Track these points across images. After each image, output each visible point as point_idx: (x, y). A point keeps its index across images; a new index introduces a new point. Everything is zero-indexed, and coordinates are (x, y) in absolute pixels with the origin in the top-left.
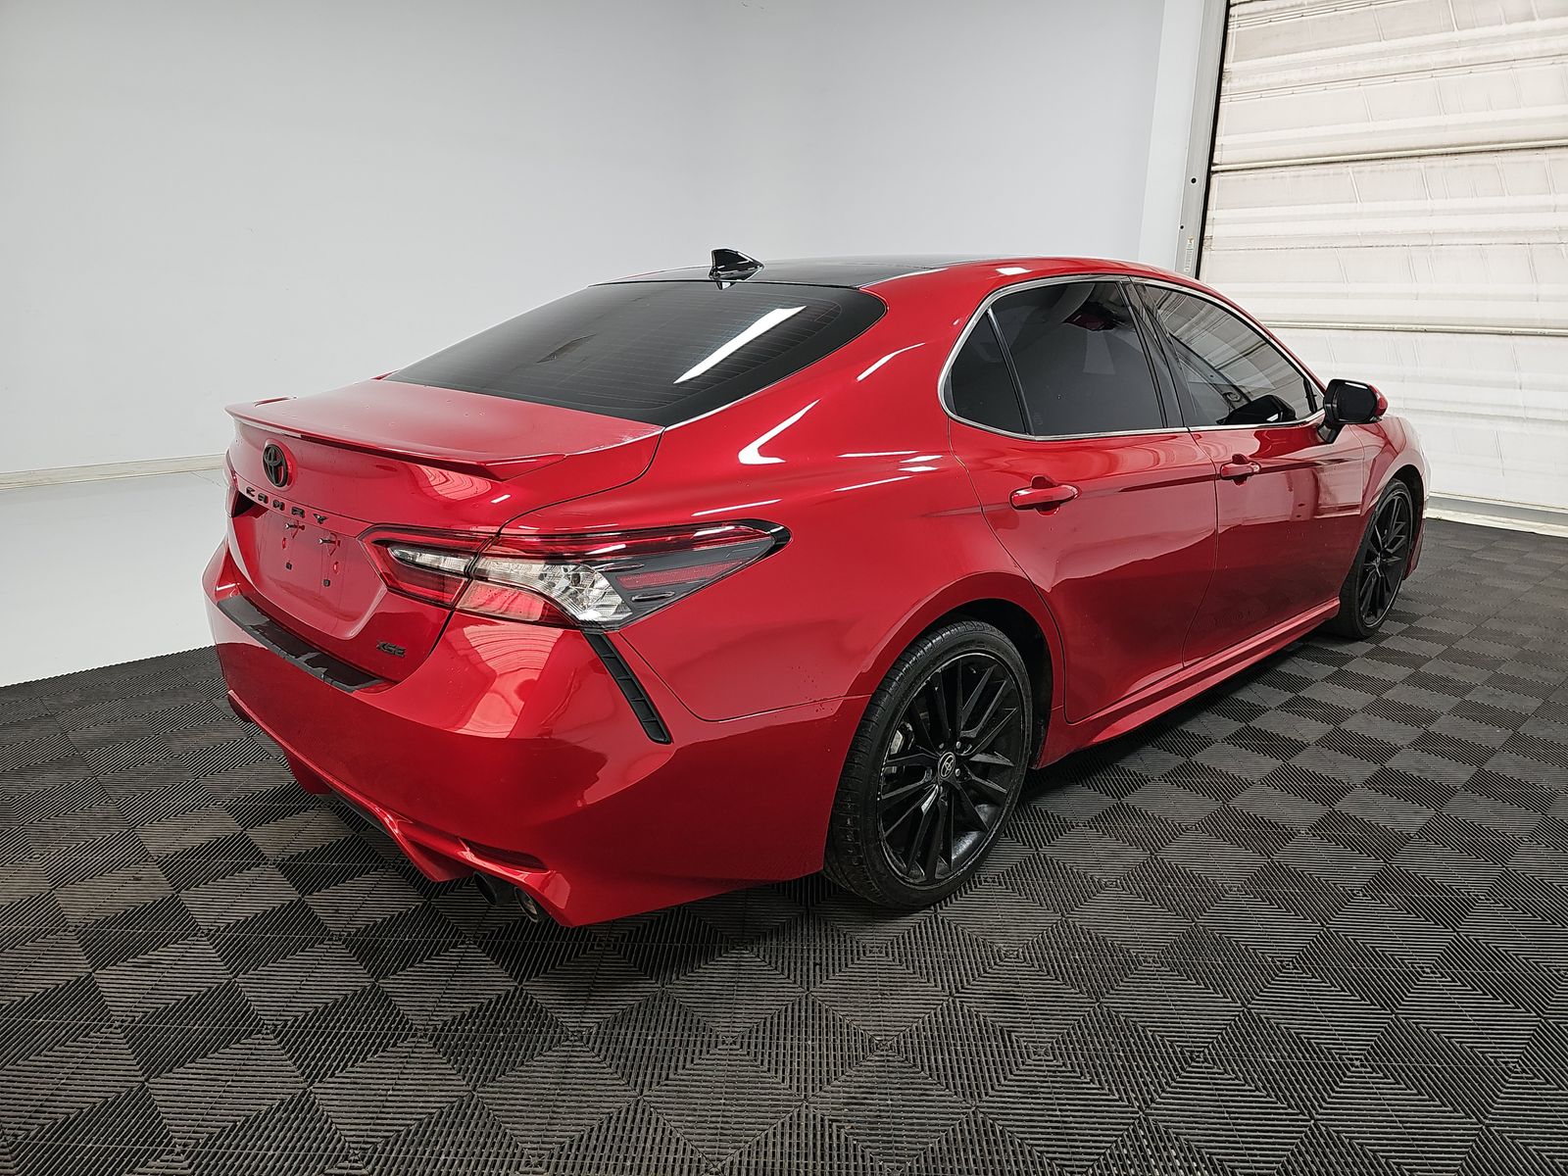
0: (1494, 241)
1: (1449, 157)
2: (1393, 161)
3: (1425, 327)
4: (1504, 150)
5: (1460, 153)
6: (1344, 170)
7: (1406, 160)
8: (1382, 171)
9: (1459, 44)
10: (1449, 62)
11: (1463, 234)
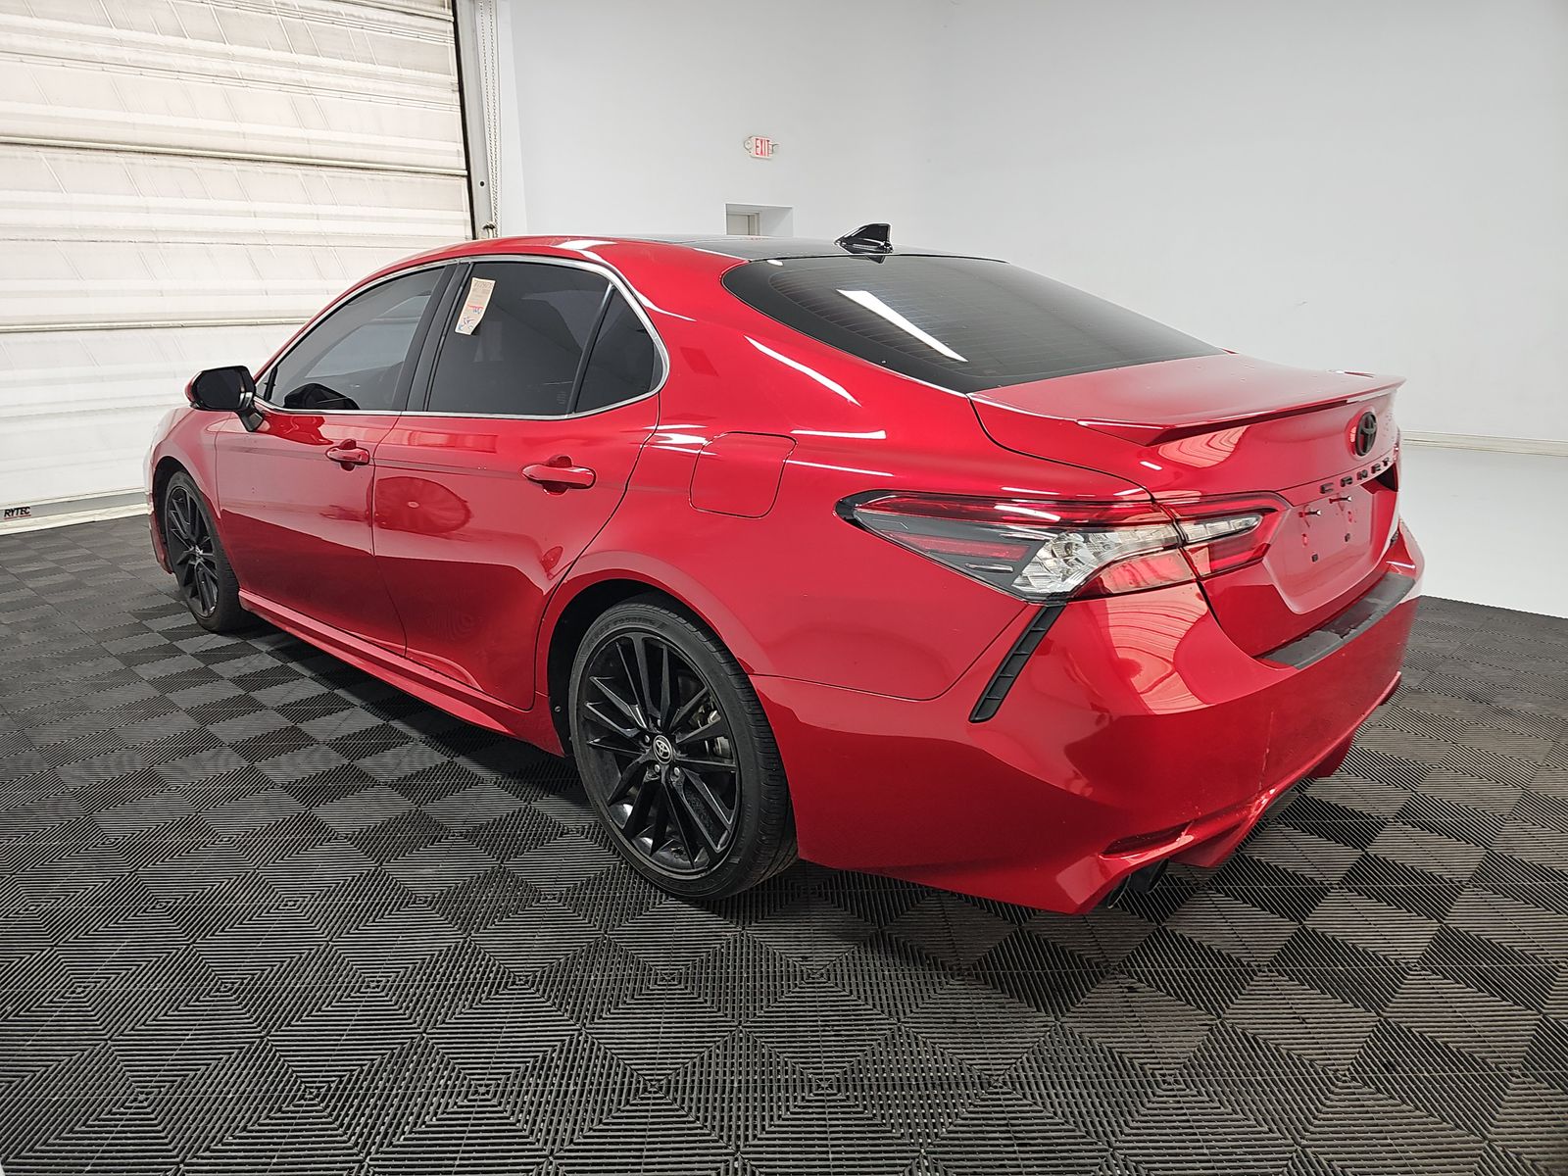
0: (214, 240)
1: (146, 156)
2: (88, 152)
3: (181, 322)
4: (197, 156)
5: (157, 153)
6: (35, 154)
7: (102, 153)
8: (81, 162)
9: (121, 43)
10: (117, 59)
11: (184, 232)
